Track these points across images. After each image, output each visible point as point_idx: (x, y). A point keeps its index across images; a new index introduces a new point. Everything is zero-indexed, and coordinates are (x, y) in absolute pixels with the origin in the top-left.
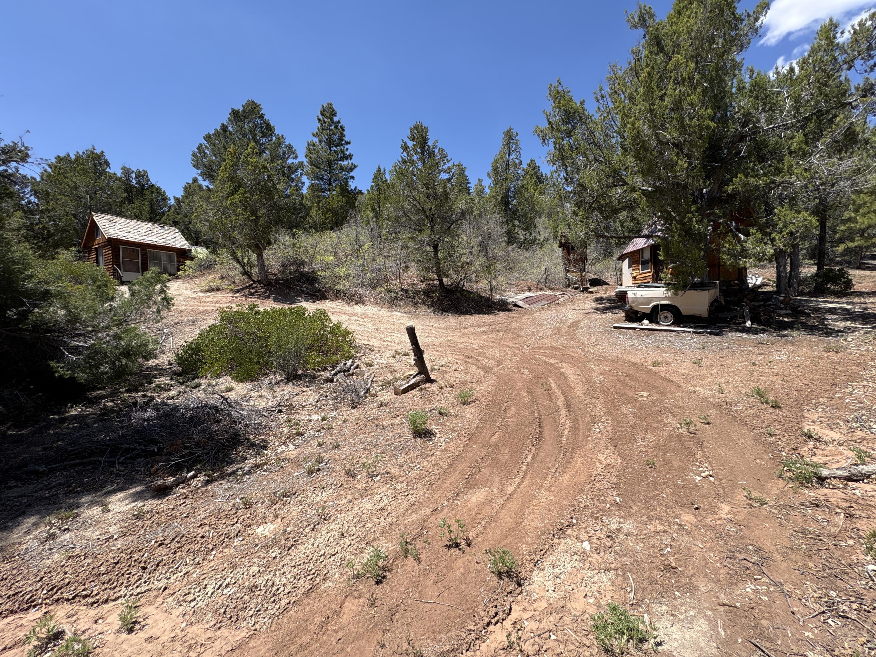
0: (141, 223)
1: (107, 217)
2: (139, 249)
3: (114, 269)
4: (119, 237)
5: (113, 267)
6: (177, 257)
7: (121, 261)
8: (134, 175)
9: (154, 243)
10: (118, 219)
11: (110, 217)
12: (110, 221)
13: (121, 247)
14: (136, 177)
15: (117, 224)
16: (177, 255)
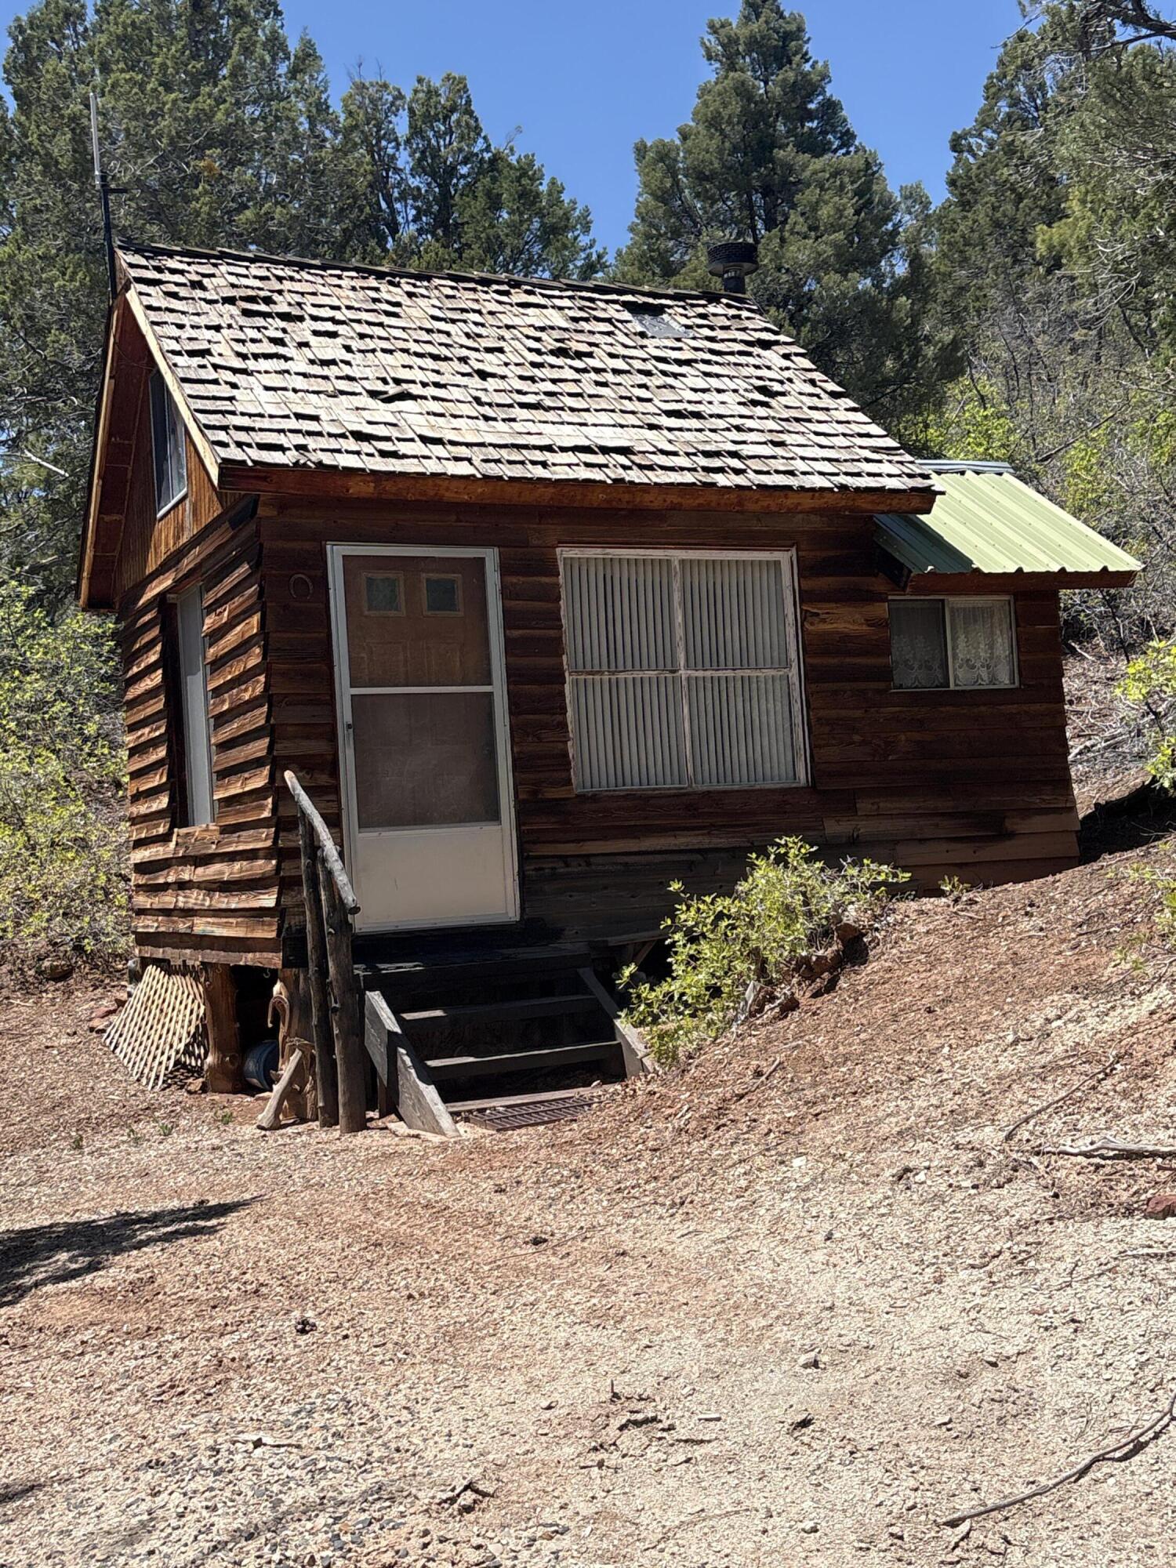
0: (488, 300)
1: (222, 278)
2: (491, 557)
3: (287, 820)
4: (320, 453)
5: (277, 790)
6: (805, 597)
7: (345, 713)
8: (401, 125)
9: (613, 470)
10: (307, 281)
11: (252, 277)
12: (253, 306)
13: (336, 553)
14: (416, 131)
15: (303, 331)
16: (806, 569)
